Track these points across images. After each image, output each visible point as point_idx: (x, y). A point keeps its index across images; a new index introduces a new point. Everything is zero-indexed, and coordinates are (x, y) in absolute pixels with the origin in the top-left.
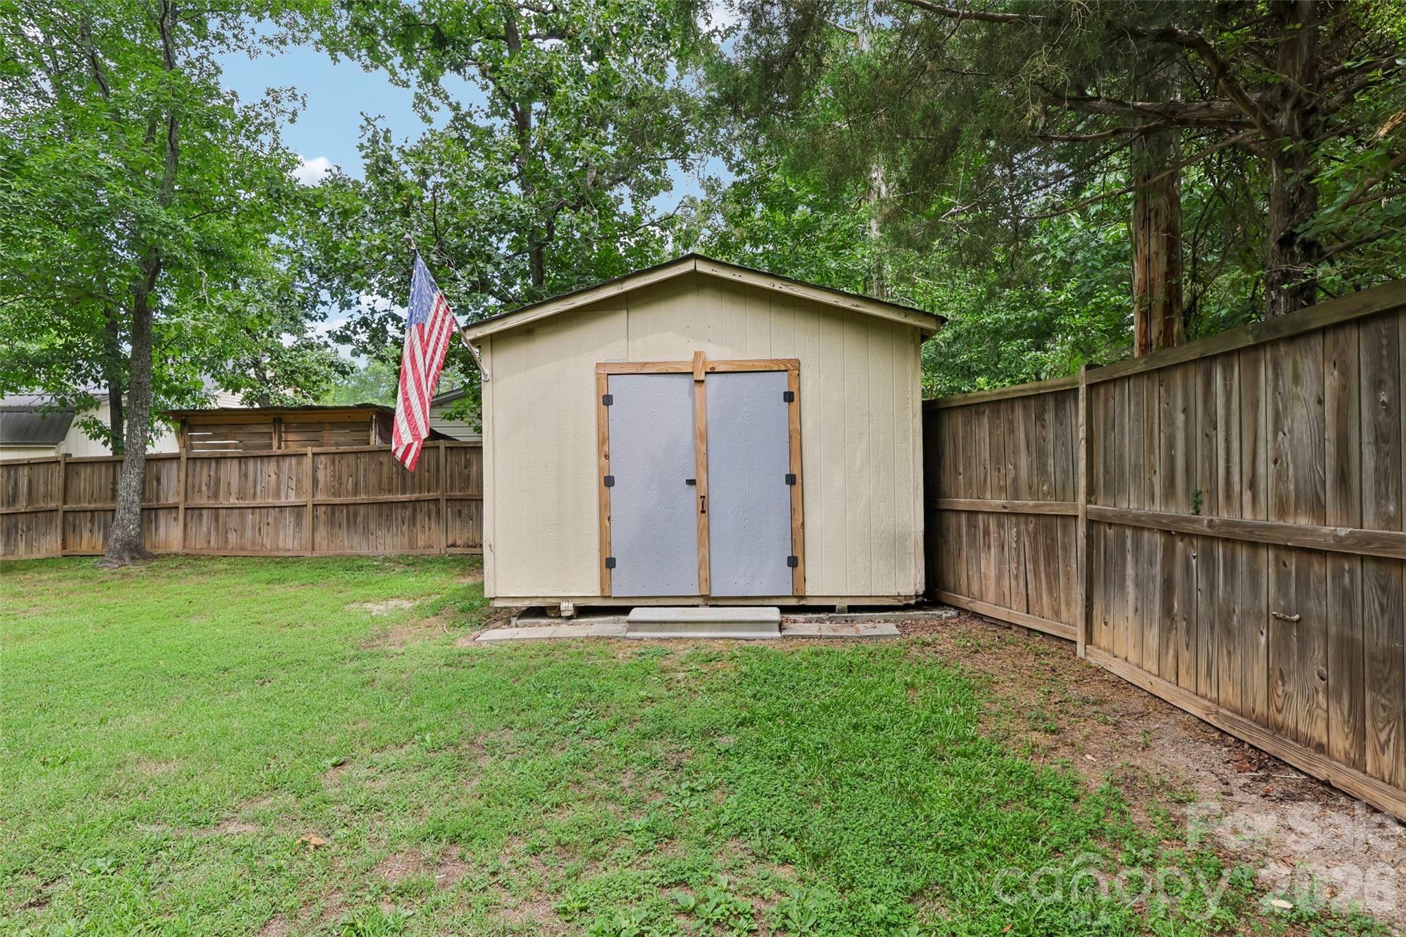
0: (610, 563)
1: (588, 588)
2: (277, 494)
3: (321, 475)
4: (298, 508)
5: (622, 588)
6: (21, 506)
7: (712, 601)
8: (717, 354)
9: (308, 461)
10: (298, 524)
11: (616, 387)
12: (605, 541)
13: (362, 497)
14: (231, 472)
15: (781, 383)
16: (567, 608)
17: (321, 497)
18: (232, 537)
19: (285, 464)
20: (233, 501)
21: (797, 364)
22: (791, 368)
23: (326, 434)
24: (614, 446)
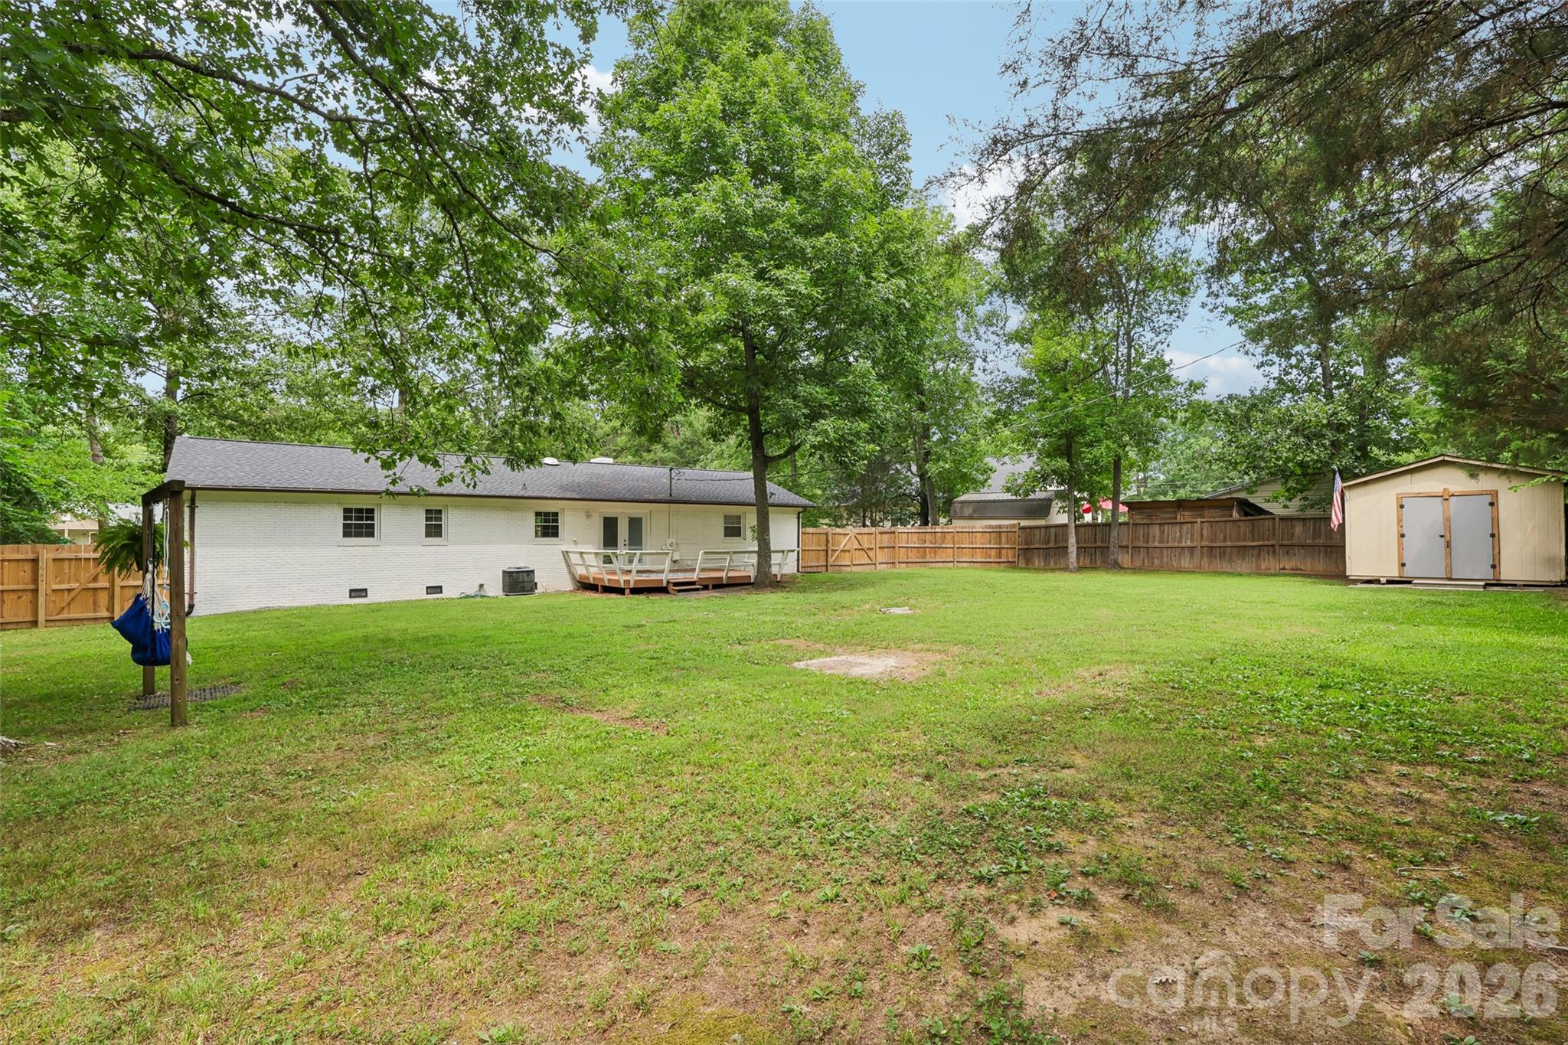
0: (1403, 565)
1: (1394, 573)
2: (1180, 541)
3: (1205, 532)
4: (1192, 549)
5: (1408, 573)
6: (1052, 545)
7: (1450, 579)
8: (1453, 489)
9: (1197, 526)
10: (1192, 555)
11: (1404, 502)
12: (1400, 556)
13: (1228, 543)
14: (1155, 530)
15: (1489, 499)
16: (1383, 580)
17: (1204, 543)
18: (1156, 561)
19: (1185, 527)
20: (1156, 544)
21: (1497, 492)
22: (1495, 494)
23: (1206, 512)
24: (1404, 523)
